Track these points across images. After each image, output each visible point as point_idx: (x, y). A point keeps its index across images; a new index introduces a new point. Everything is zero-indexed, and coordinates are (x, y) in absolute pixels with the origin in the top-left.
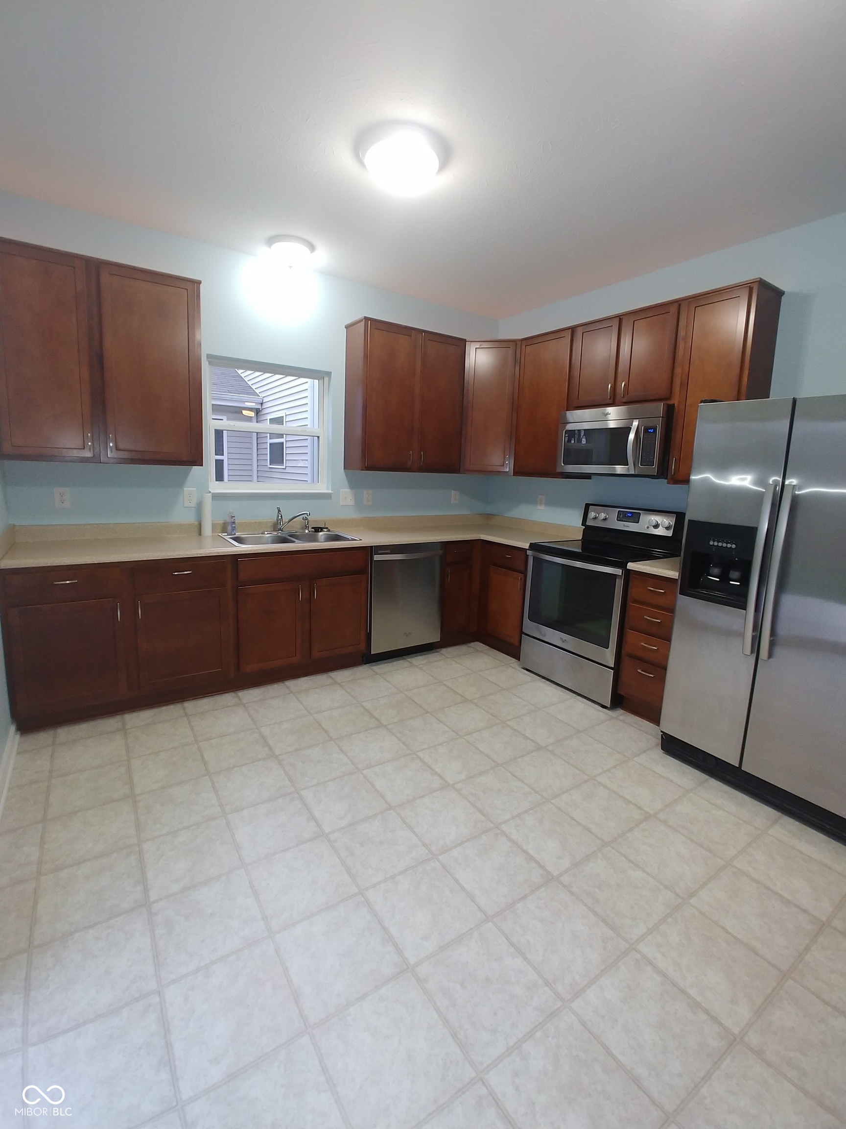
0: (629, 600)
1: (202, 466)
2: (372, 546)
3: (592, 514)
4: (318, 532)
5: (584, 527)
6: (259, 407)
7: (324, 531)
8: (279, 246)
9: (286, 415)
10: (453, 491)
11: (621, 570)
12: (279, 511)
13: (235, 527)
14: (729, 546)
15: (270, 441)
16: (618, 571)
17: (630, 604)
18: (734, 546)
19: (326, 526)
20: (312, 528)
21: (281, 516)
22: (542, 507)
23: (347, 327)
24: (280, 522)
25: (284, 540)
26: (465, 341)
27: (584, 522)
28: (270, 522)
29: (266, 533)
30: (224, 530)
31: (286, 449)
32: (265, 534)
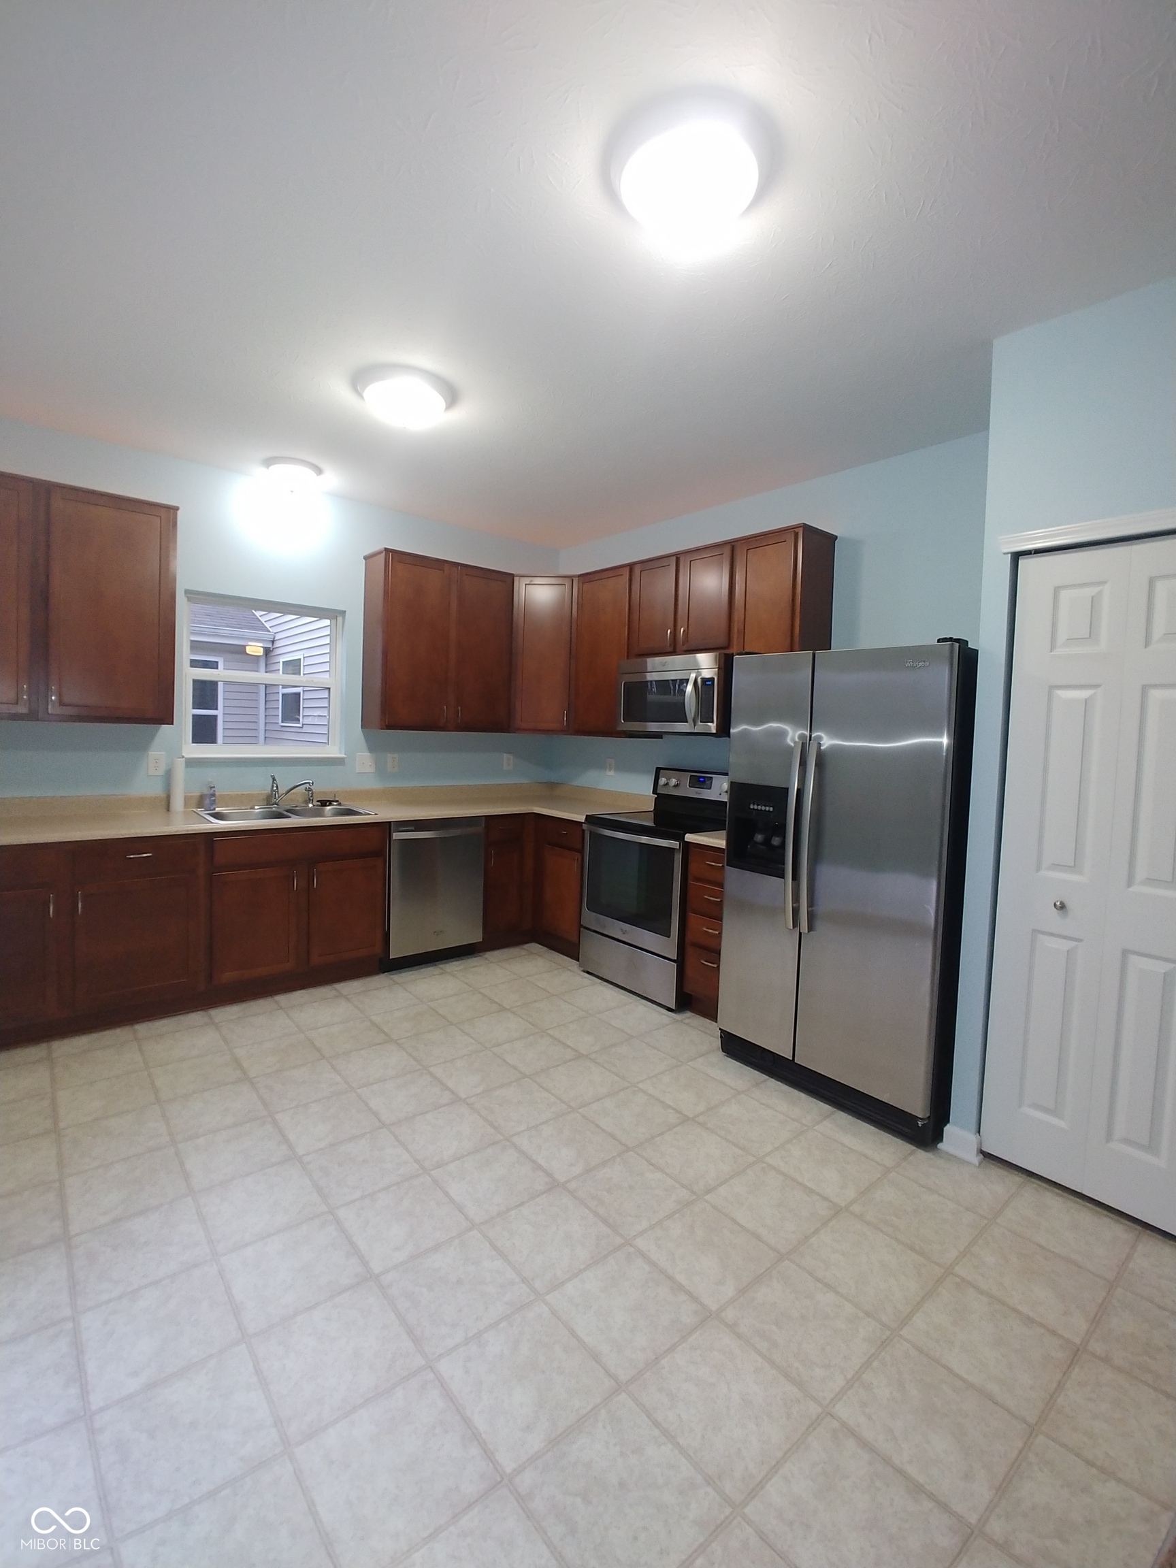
0: (690, 877)
1: (172, 724)
2: (390, 822)
3: (662, 781)
4: (326, 806)
5: (656, 796)
6: (269, 645)
7: (334, 805)
8: (277, 469)
9: (304, 658)
10: (505, 754)
11: (678, 843)
12: (274, 779)
13: (214, 801)
14: (767, 809)
15: (283, 691)
16: (675, 844)
17: (691, 882)
18: (771, 809)
19: (337, 799)
20: (318, 801)
21: (277, 787)
22: (611, 773)
23: (366, 558)
24: (275, 794)
25: (279, 816)
26: (512, 576)
27: (654, 792)
28: (262, 794)
29: (256, 807)
30: (200, 805)
31: (303, 702)
32: (255, 809)
